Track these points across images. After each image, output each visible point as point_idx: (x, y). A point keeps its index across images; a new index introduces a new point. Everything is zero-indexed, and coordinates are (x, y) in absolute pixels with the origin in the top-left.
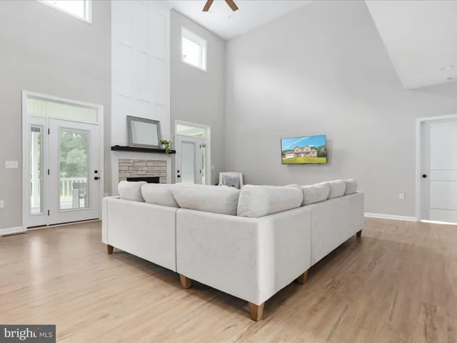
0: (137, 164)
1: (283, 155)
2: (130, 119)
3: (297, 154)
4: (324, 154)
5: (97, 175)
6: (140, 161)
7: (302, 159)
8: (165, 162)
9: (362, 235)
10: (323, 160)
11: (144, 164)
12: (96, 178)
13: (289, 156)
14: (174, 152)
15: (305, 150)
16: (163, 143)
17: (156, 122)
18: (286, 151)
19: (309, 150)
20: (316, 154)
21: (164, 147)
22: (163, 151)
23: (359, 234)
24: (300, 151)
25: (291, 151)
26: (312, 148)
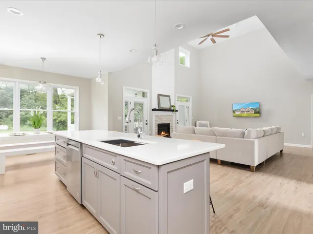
0: (162, 117)
1: (234, 112)
2: (159, 95)
3: (243, 111)
4: (258, 112)
5: (146, 123)
6: (163, 116)
7: (245, 114)
8: (172, 116)
9: (283, 152)
10: (258, 115)
11: (164, 117)
12: (146, 124)
13: (237, 113)
14: (177, 111)
15: (247, 110)
16: (173, 107)
17: (169, 96)
18: (236, 110)
19: (250, 110)
20: (253, 112)
21: (172, 108)
22: (173, 111)
23: (281, 151)
24: (244, 110)
25: (239, 110)
26: (251, 109)
